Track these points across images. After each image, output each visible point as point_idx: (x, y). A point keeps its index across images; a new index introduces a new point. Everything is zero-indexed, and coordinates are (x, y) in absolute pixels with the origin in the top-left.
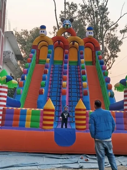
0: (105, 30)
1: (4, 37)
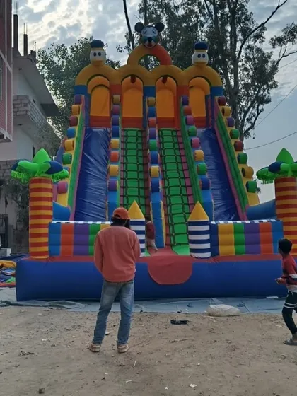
0: (241, 40)
1: (12, 73)
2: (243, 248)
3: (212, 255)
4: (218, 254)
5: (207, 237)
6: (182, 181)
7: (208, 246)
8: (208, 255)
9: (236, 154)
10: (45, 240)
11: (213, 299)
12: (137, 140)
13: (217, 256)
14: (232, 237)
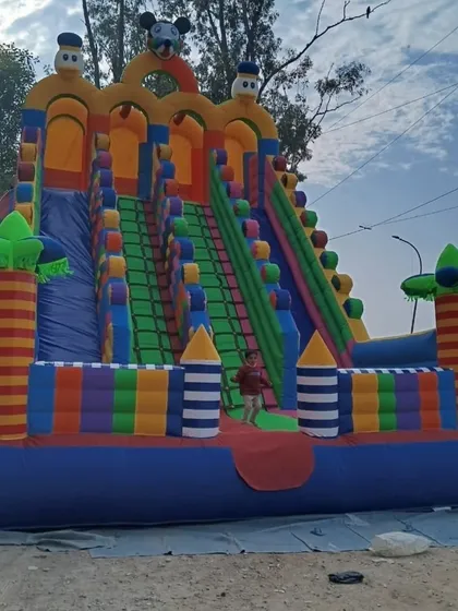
2: (392, 418)
3: (340, 433)
4: (352, 430)
5: (333, 398)
6: (227, 292)
7: (334, 415)
8: (334, 432)
9: (318, 253)
10: (22, 400)
11: (350, 516)
12: (137, 217)
13: (349, 434)
14: (376, 398)
